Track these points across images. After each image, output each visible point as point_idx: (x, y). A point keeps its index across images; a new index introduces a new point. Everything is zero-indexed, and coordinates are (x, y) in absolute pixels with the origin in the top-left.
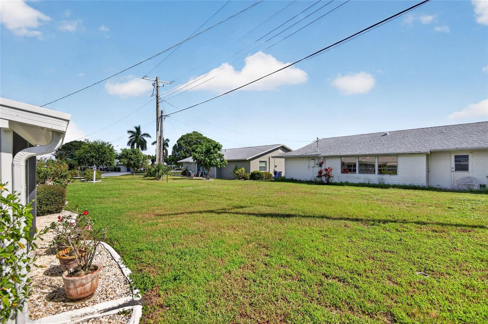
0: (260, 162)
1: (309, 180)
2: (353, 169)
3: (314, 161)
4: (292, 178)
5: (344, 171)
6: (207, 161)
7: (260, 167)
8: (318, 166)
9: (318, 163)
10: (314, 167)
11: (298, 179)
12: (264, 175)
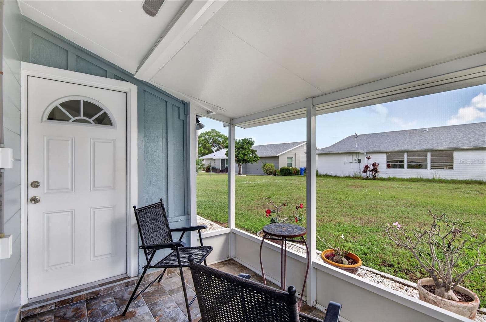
0: (288, 158)
1: (348, 176)
2: (399, 164)
3: (352, 157)
4: (327, 174)
5: (388, 166)
6: (241, 156)
7: (287, 163)
8: (356, 162)
9: (356, 159)
10: (352, 162)
11: (334, 175)
12: (293, 171)
